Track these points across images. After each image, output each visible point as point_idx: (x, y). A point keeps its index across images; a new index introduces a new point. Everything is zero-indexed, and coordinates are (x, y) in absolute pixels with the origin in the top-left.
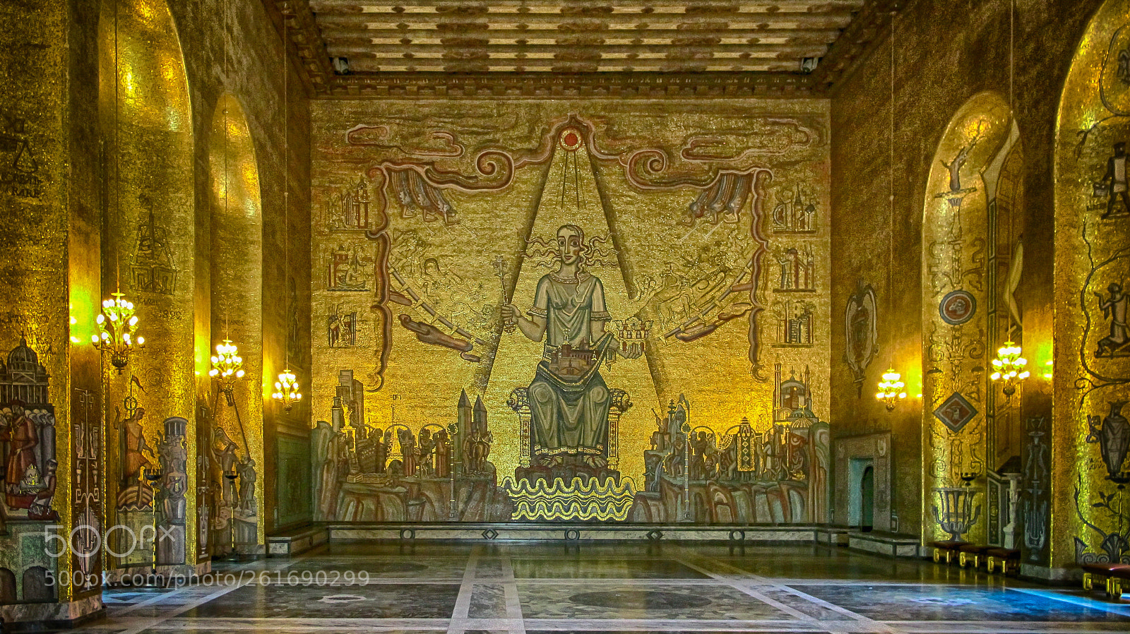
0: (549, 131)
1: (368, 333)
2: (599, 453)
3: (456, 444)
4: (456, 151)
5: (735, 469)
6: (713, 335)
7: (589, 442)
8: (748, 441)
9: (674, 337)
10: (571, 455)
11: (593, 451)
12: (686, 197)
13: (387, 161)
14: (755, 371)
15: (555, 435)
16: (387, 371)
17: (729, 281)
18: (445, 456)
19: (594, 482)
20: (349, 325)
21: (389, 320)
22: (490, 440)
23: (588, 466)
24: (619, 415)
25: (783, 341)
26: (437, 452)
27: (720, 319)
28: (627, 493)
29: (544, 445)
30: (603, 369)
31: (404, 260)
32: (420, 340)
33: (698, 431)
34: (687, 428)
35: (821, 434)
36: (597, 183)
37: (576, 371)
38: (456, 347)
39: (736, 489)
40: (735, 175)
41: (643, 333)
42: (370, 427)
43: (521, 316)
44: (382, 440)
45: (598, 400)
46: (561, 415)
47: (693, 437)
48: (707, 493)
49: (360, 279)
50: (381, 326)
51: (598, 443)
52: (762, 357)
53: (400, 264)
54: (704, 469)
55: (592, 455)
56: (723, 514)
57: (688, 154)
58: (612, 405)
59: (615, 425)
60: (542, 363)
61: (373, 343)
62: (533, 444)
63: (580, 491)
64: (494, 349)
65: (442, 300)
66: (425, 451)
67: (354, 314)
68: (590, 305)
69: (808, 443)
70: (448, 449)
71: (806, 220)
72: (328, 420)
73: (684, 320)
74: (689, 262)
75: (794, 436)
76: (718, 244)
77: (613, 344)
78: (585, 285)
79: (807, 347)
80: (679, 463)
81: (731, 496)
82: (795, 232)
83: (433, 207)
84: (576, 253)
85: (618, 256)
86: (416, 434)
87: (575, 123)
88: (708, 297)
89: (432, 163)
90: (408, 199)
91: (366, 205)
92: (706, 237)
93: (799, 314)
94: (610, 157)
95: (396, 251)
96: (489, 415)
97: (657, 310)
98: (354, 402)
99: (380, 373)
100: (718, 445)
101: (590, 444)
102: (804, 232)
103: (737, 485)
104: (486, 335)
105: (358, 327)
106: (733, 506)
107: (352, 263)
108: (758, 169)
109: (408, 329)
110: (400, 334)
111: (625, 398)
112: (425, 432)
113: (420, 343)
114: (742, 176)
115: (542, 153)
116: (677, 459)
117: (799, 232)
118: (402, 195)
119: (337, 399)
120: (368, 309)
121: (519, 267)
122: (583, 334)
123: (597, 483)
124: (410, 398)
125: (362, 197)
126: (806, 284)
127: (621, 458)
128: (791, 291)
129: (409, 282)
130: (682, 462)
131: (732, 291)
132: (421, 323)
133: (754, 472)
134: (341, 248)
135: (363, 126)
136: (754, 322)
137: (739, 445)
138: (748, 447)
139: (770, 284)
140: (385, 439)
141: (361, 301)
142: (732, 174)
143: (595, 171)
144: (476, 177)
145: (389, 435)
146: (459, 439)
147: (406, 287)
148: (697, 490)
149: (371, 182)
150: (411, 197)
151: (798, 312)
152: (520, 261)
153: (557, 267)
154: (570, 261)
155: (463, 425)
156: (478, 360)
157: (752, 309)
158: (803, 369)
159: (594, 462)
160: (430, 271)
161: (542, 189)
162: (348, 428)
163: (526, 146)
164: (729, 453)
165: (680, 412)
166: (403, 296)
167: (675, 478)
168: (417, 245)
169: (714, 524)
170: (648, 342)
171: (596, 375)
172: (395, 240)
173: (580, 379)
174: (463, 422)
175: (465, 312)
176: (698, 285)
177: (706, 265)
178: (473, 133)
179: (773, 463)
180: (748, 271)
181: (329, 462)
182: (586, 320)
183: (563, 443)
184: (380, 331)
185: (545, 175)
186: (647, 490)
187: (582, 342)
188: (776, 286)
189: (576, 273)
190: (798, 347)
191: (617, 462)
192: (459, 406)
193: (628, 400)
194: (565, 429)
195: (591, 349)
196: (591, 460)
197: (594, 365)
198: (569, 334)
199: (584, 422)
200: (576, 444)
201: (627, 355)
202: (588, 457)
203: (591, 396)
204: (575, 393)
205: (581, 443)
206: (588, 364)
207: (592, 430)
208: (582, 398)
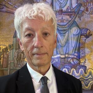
3: (12, 53)
7: (71, 52)
11: (73, 56)
23: (70, 63)
30: (77, 20)
45: (75, 33)
51: (75, 52)
55: (72, 58)
70: (8, 56)
101: (71, 53)
155: (15, 45)
159: (73, 61)
171: (74, 22)
173: (66, 24)
191: (85, 61)
192: (14, 37)
193: (90, 33)
194: (60, 47)
195: (72, 11)
196: (72, 60)
197: (72, 18)
198: (62, 5)
199: (68, 43)
200: (65, 53)
201: (89, 12)
202: (70, 59)
203: (72, 31)
204: (64, 30)
205: (67, 53)
206: (70, 18)
207: (72, 47)
208: (68, 32)
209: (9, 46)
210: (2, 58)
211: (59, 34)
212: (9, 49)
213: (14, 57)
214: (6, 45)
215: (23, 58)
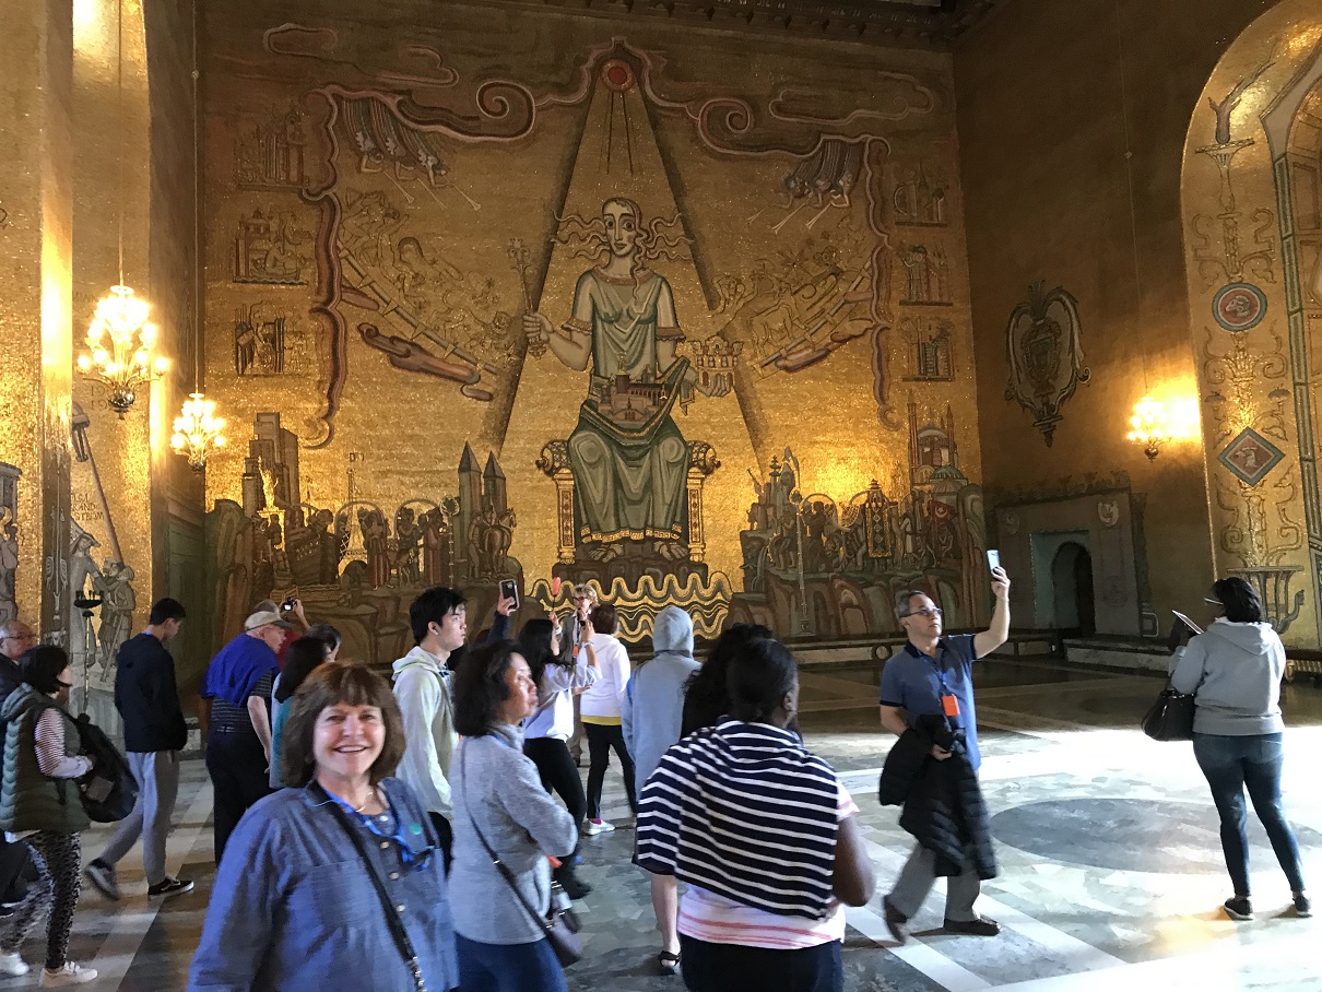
0: (586, 61)
1: (307, 351)
2: (676, 537)
3: (457, 529)
4: (446, 76)
5: (866, 555)
6: (826, 363)
7: (661, 521)
8: (880, 513)
9: (773, 364)
10: (636, 542)
11: (667, 535)
12: (778, 169)
13: (334, 83)
14: (883, 416)
15: (612, 511)
16: (338, 414)
17: (842, 288)
18: (439, 553)
19: (671, 582)
20: (275, 341)
21: (342, 332)
22: (512, 523)
23: (660, 556)
24: (702, 479)
25: (916, 373)
26: (426, 545)
27: (833, 341)
28: (719, 597)
29: (597, 528)
30: (676, 413)
31: (365, 238)
32: (394, 365)
33: (813, 500)
34: (798, 497)
35: (973, 500)
36: (658, 141)
37: (638, 416)
38: (453, 378)
39: (869, 584)
40: (842, 142)
41: (730, 358)
42: (310, 508)
43: (554, 331)
44: (331, 528)
45: (672, 458)
46: (618, 482)
47: (807, 508)
48: (831, 591)
49: (292, 265)
50: (328, 342)
51: (673, 522)
52: (891, 394)
53: (358, 244)
54: (823, 555)
55: (667, 541)
56: (854, 621)
57: (779, 109)
58: (691, 465)
59: (698, 494)
60: (585, 402)
61: (314, 369)
62: (578, 525)
63: (651, 597)
64: (514, 383)
65: (429, 303)
66: (407, 544)
67: (279, 323)
68: (654, 318)
69: (957, 515)
70: (444, 539)
71: (935, 208)
72: (235, 494)
73: (785, 342)
74: (788, 260)
75: (939, 504)
76: (826, 236)
77: (690, 376)
78: (645, 287)
79: (946, 380)
80: (790, 548)
81: (863, 595)
82: (921, 224)
83: (411, 159)
84: (632, 240)
85: (690, 246)
86: (390, 514)
87: (621, 53)
88: (817, 309)
89: (409, 92)
90: (369, 144)
91: (300, 149)
92: (810, 225)
93: (933, 338)
94: (673, 105)
95: (351, 222)
96: (509, 482)
97: (749, 326)
98: (282, 466)
99: (325, 418)
100: (840, 520)
101: (662, 524)
102: (933, 225)
103: (870, 578)
104: (500, 358)
105: (287, 343)
106: (865, 608)
107: (277, 239)
108: (870, 138)
109: (374, 347)
110: (359, 355)
111: (710, 454)
112: (405, 514)
113: (395, 370)
114: (851, 145)
115: (576, 90)
116: (786, 544)
117: (927, 225)
118: (360, 137)
119: (251, 462)
120: (305, 315)
121: (548, 257)
122: (646, 359)
123: (676, 584)
124: (379, 458)
125: (293, 135)
126: (941, 296)
127: (709, 543)
128: (922, 303)
129: (374, 272)
130: (793, 547)
131: (846, 302)
132: (393, 339)
133: (892, 557)
134: (258, 214)
135: (292, 26)
136: (878, 345)
137: (868, 520)
138: (881, 522)
139: (894, 294)
140: (337, 527)
141: (294, 300)
142: (839, 141)
143: (655, 124)
144: (477, 118)
145: (343, 519)
146: (462, 524)
147: (368, 280)
148: (817, 587)
149: (307, 113)
150: (375, 141)
151: (934, 333)
152: (550, 249)
153: (605, 260)
154: (623, 251)
155: (466, 500)
156: (491, 397)
157: (875, 327)
158: (944, 411)
159: (669, 551)
160: (407, 256)
161: (578, 144)
162: (270, 509)
163: (553, 79)
164: (856, 529)
165: (787, 473)
166: (365, 295)
167: (785, 570)
168: (387, 215)
169: (843, 638)
170: (738, 373)
171: (668, 422)
172: (350, 206)
173: (644, 428)
174: (467, 495)
175: (467, 322)
176: (801, 292)
177: (811, 264)
178: (470, 53)
179: (914, 541)
180: (866, 274)
181: (236, 569)
182: (649, 338)
183: (623, 523)
184: (327, 349)
185: (582, 124)
186: (747, 591)
187: (645, 371)
188: (902, 297)
189: (632, 270)
190: (936, 380)
191: (702, 549)
192: (461, 470)
193: (714, 457)
194: (625, 503)
195: (658, 382)
196: (665, 548)
197: (663, 406)
198: (626, 359)
199: (652, 491)
200: (642, 525)
201: (710, 390)
202: (660, 543)
203: (661, 451)
204: (639, 447)
205: (650, 522)
206: (654, 405)
207: (664, 503)
208: (648, 454)
209: (444, 504)
210: (421, 550)
211: (621, 461)
212: (447, 514)
213: (468, 545)
214: (432, 499)
215: (502, 548)
